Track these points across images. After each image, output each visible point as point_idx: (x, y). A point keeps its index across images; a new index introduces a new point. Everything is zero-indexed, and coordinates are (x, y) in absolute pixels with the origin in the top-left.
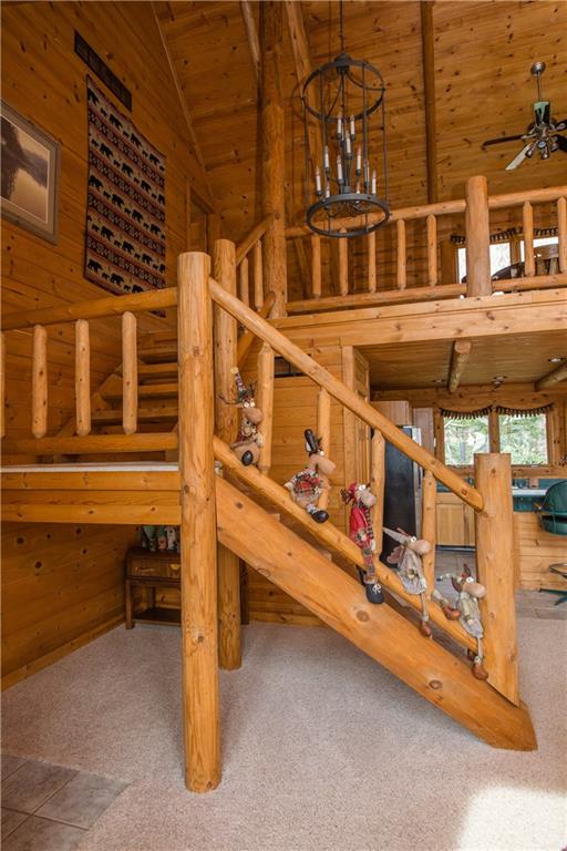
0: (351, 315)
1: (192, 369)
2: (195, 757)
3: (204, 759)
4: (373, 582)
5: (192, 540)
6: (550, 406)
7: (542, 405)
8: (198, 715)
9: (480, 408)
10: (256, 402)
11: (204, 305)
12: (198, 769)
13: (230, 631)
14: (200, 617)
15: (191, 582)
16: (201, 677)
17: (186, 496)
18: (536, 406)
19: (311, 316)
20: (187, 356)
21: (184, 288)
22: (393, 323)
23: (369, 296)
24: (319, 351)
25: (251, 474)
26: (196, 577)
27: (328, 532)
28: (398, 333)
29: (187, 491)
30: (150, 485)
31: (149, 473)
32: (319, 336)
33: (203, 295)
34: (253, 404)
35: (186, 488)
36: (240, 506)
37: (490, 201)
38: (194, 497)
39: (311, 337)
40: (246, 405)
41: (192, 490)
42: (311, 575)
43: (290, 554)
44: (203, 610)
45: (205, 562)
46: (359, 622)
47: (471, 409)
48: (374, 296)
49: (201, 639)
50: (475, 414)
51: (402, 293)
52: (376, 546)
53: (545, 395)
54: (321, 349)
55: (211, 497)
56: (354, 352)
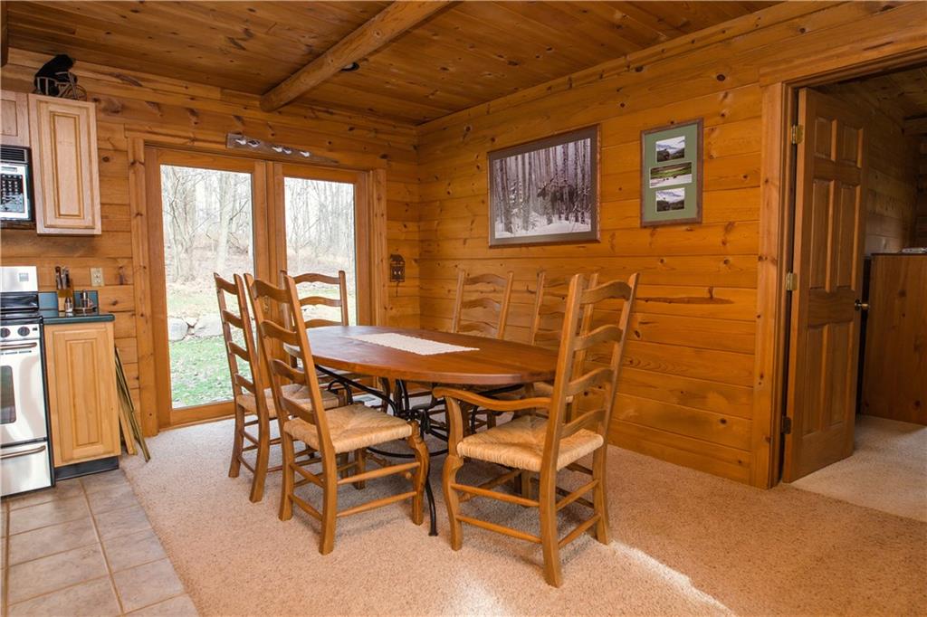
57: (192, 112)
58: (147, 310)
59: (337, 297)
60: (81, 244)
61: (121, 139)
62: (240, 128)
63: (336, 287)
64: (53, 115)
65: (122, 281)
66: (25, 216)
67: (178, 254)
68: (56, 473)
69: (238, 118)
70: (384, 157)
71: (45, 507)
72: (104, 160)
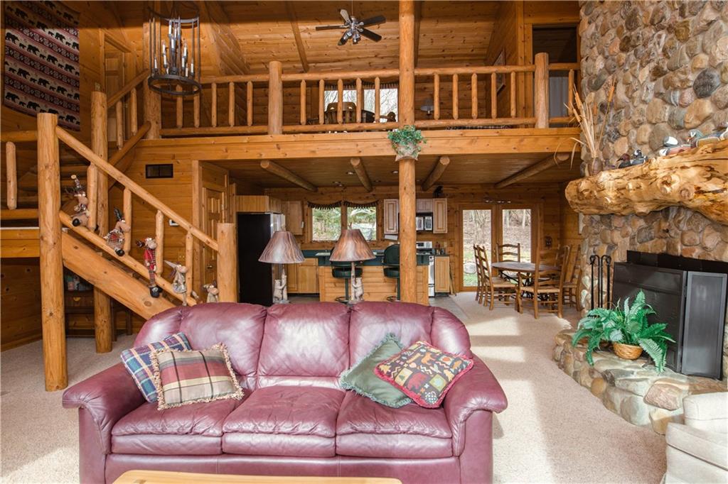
0: (199, 140)
1: (44, 175)
2: (49, 374)
3: (54, 374)
4: (153, 286)
5: (45, 264)
6: (376, 202)
7: (372, 201)
8: (50, 353)
9: (334, 202)
10: (86, 194)
11: (52, 141)
12: (51, 379)
13: (103, 331)
14: (51, 303)
15: (45, 286)
16: (51, 333)
17: (42, 242)
18: (369, 201)
19: (173, 139)
20: (41, 169)
21: (40, 132)
22: (223, 148)
23: (211, 129)
24: (178, 163)
25: (81, 230)
26: (48, 283)
27: (128, 260)
28: (226, 154)
29: (43, 239)
30: (22, 237)
31: (21, 230)
32: (177, 153)
33: (51, 137)
34: (84, 195)
35: (42, 238)
36: (76, 248)
37: (282, 77)
38: (47, 242)
39: (173, 153)
40: (80, 195)
41: (45, 239)
42: (117, 282)
43: (105, 273)
44: (52, 300)
45: (53, 275)
46: (146, 307)
47: (328, 202)
48: (214, 130)
49: (51, 314)
50: (330, 206)
51: (232, 129)
52: (158, 268)
53: (374, 195)
54: (179, 161)
55: (58, 243)
56: (199, 165)
57: (473, 194)
58: (457, 254)
59: (517, 252)
60: (442, 236)
61: (453, 205)
62: (486, 196)
63: (516, 249)
64: (438, 203)
65: (451, 245)
66: (431, 229)
67: (476, 229)
68: (435, 293)
69: (487, 193)
70: (543, 198)
71: (433, 299)
72: (448, 211)
